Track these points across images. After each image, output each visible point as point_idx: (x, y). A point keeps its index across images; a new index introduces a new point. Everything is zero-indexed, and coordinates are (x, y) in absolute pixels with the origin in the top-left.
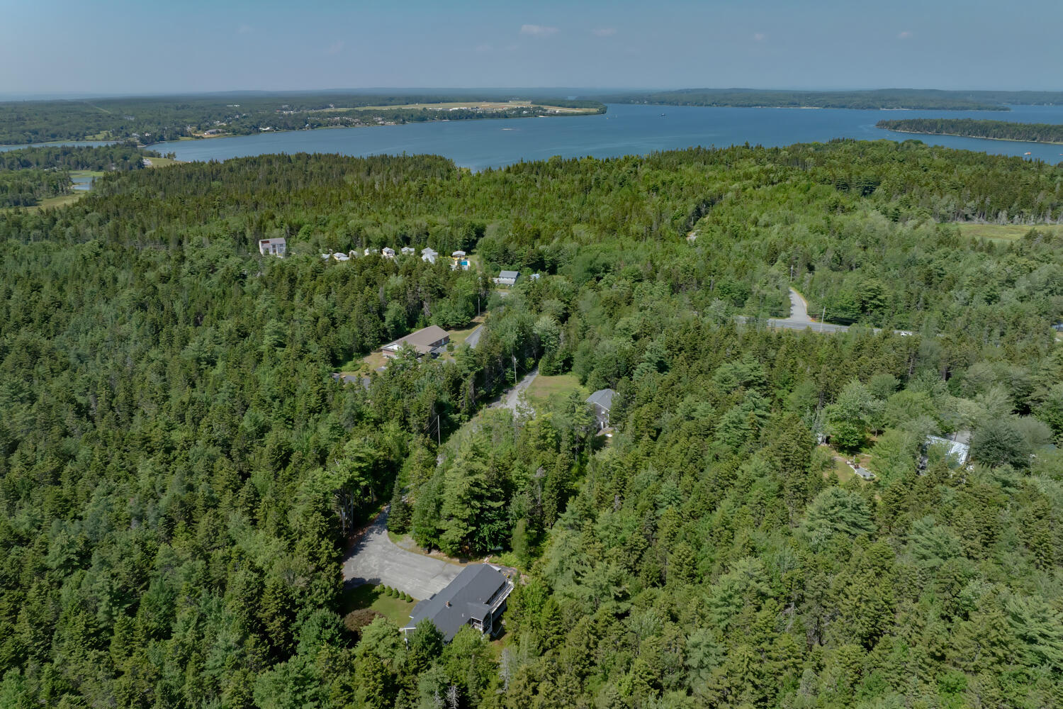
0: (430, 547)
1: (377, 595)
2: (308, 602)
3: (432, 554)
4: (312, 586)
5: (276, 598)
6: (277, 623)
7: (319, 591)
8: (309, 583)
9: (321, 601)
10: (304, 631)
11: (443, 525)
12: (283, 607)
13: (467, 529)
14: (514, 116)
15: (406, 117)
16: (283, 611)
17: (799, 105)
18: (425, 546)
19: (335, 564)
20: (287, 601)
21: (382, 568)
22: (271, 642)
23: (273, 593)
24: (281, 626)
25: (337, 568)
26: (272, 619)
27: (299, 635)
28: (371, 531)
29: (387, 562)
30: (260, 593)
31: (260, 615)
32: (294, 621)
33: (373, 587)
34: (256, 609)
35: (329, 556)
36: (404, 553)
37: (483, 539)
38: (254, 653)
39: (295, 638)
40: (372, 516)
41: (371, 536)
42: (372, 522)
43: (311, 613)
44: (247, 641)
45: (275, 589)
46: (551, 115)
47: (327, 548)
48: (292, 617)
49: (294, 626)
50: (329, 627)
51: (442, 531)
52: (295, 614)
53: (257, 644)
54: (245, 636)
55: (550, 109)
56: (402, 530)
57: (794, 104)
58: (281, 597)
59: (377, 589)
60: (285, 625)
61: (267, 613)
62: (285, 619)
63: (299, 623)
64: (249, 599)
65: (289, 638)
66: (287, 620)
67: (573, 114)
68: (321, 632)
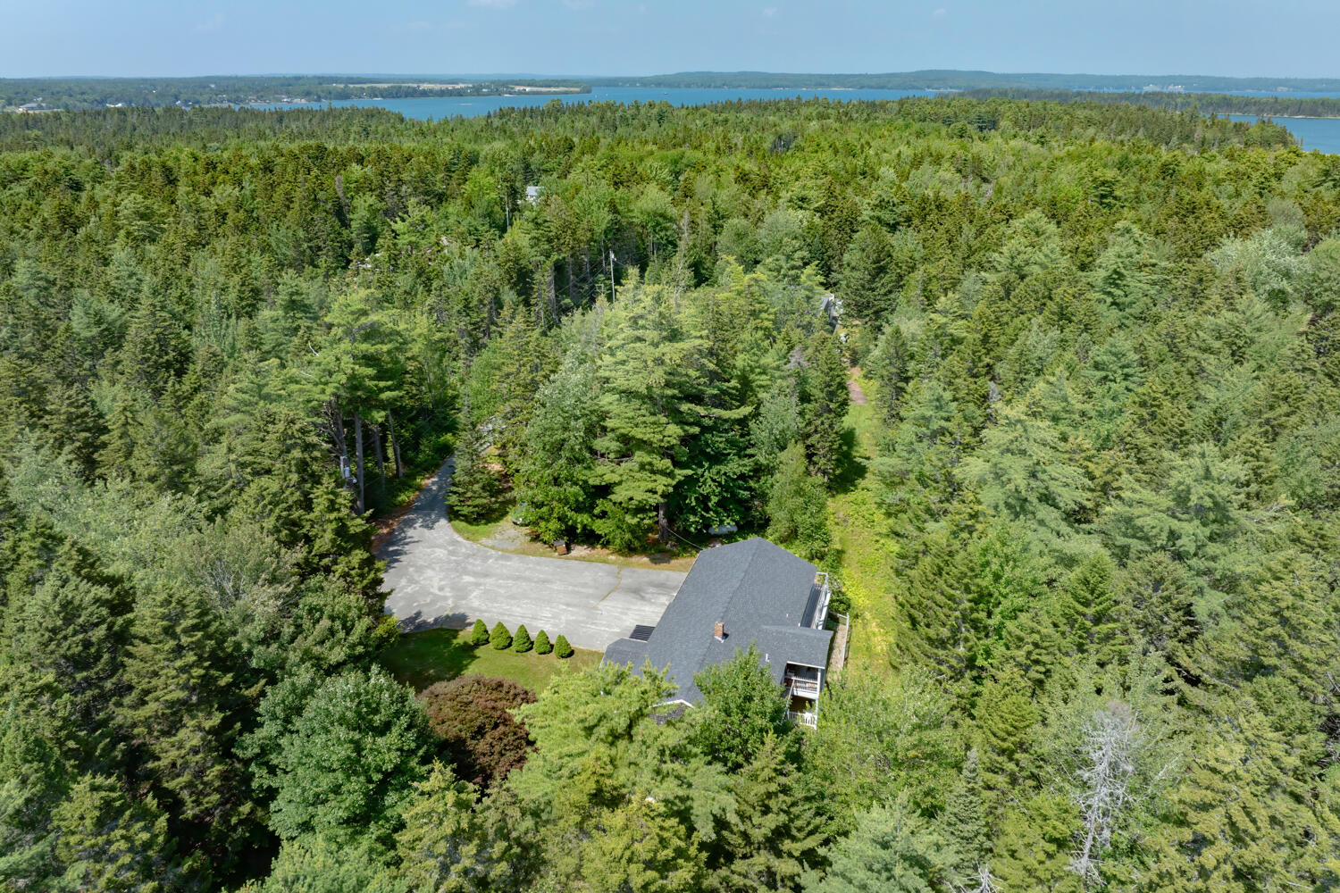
0: (573, 536)
1: (469, 651)
2: (293, 657)
3: (573, 553)
4: (301, 611)
5: (179, 650)
6: (189, 736)
7: (325, 623)
8: (289, 603)
9: (337, 655)
10: (292, 749)
11: (604, 472)
12: (207, 680)
13: (670, 475)
14: (471, 94)
15: (322, 95)
16: (207, 693)
17: (829, 86)
18: (559, 534)
19: (358, 555)
20: (221, 661)
21: (462, 593)
22: (172, 803)
23: (169, 632)
24: (207, 746)
25: (368, 563)
26: (173, 727)
27: (272, 770)
28: (410, 523)
29: (467, 579)
30: (121, 638)
31: (123, 715)
32: (251, 724)
33: (455, 634)
34: (104, 697)
35: (341, 531)
36: (508, 559)
37: (704, 500)
38: (99, 855)
39: (261, 779)
40: (403, 497)
41: (410, 532)
42: (407, 508)
43: (309, 691)
44: (66, 808)
45: (174, 620)
46: (520, 93)
47: (332, 507)
48: (246, 716)
49: (251, 743)
50: (384, 729)
51: (605, 490)
52: (255, 702)
53: (108, 816)
54: (56, 789)
55: (517, 88)
56: (487, 516)
57: (822, 85)
58: (198, 646)
59: (467, 635)
60: (222, 744)
61: (151, 707)
62: (217, 718)
63: (268, 729)
64: (79, 663)
65: (236, 787)
66: (226, 724)
67: (549, 93)
68: (358, 748)
